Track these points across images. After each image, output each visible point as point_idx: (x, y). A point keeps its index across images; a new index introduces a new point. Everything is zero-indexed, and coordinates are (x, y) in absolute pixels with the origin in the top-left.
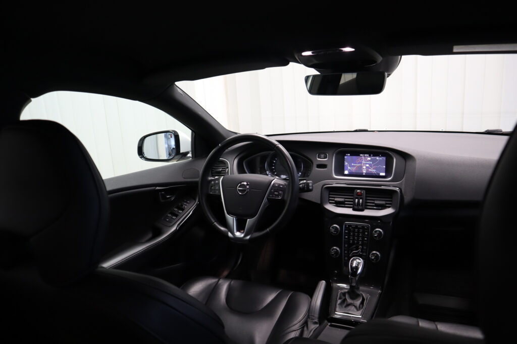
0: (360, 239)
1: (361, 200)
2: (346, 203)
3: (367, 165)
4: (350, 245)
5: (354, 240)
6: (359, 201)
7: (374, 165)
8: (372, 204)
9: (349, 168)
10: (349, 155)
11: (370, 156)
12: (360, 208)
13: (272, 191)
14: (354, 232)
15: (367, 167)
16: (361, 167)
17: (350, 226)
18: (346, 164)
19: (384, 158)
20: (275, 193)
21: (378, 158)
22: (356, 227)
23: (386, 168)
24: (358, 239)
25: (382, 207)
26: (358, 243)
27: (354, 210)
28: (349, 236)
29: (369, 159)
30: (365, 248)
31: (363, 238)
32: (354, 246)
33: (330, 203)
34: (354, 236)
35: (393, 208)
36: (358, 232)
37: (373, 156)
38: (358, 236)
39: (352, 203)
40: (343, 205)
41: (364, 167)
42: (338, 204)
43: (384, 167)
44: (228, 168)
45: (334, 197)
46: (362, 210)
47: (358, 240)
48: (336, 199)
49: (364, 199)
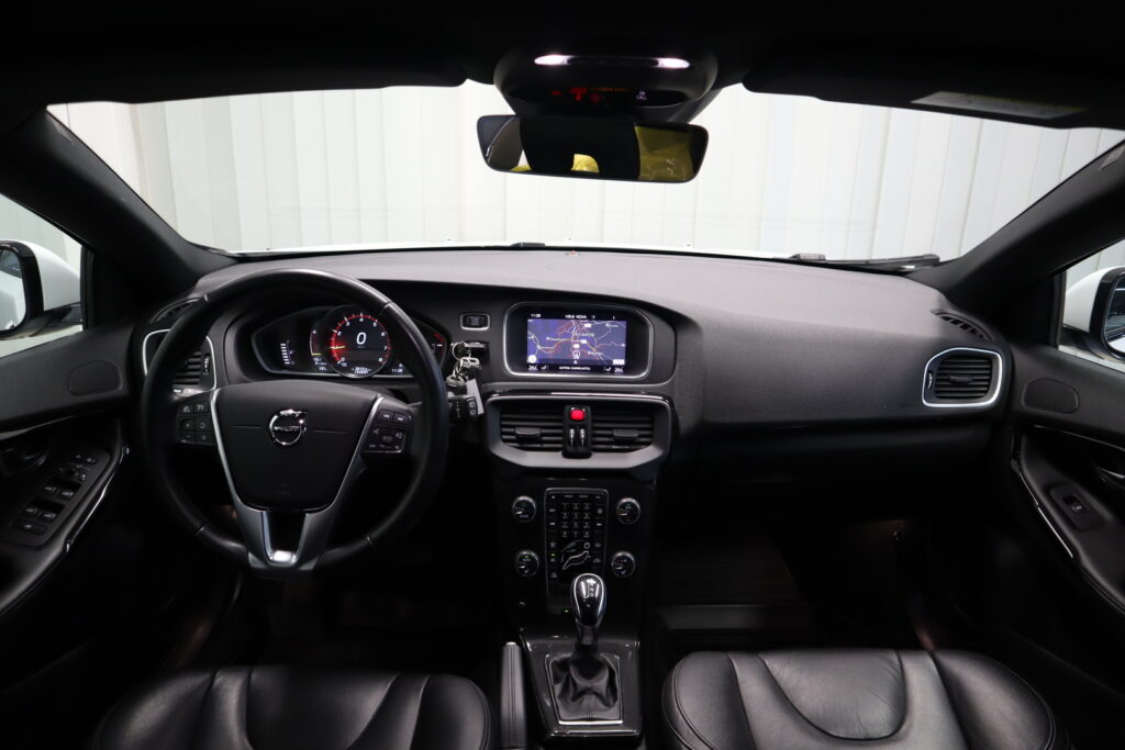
0: (587, 526)
1: (582, 431)
2: (544, 438)
3: (584, 342)
4: (562, 543)
5: (570, 529)
6: (577, 435)
7: (599, 342)
8: (606, 439)
9: (539, 347)
10: (539, 316)
11: (589, 318)
12: (581, 449)
13: (376, 432)
14: (570, 509)
15: (582, 346)
16: (568, 346)
17: (560, 496)
18: (532, 337)
19: (623, 324)
20: (385, 438)
21: (608, 324)
22: (576, 496)
23: (628, 349)
24: (581, 525)
25: (630, 445)
26: (581, 536)
27: (567, 455)
28: (559, 520)
29: (588, 325)
30: (598, 545)
31: (593, 522)
32: (573, 544)
33: (505, 441)
34: (571, 517)
35: (659, 444)
36: (581, 511)
37: (596, 319)
38: (581, 520)
39: (560, 438)
40: (539, 446)
41: (577, 346)
42: (525, 444)
43: (623, 345)
44: (209, 355)
45: (514, 427)
46: (586, 456)
47: (581, 529)
48: (519, 432)
49: (589, 428)
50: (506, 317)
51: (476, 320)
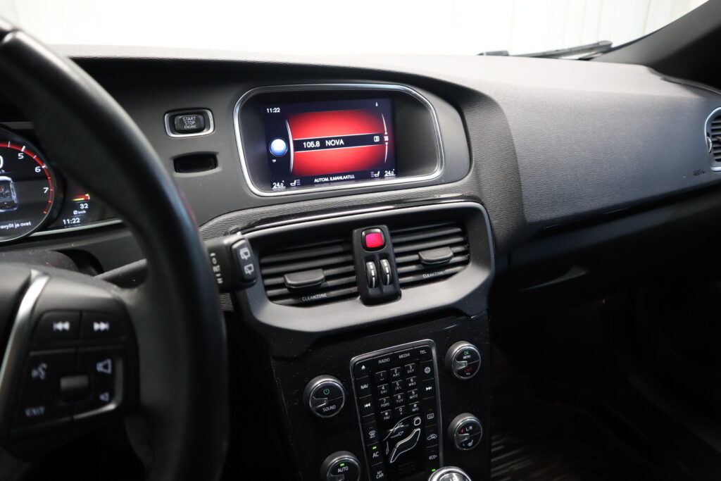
0: (414, 395)
1: (385, 263)
2: (330, 283)
4: (383, 426)
5: (393, 405)
6: (379, 268)
12: (387, 289)
14: (389, 379)
17: (372, 364)
22: (394, 357)
24: (406, 397)
26: (408, 410)
27: (369, 301)
28: (375, 396)
30: (431, 417)
31: (420, 386)
32: (400, 426)
33: (273, 298)
34: (391, 392)
36: (404, 375)
38: (405, 389)
39: (353, 278)
40: (324, 295)
42: (302, 297)
45: (281, 274)
46: (395, 296)
47: (407, 402)
48: (292, 280)
49: (392, 256)
50: (237, 110)
51: (190, 121)
